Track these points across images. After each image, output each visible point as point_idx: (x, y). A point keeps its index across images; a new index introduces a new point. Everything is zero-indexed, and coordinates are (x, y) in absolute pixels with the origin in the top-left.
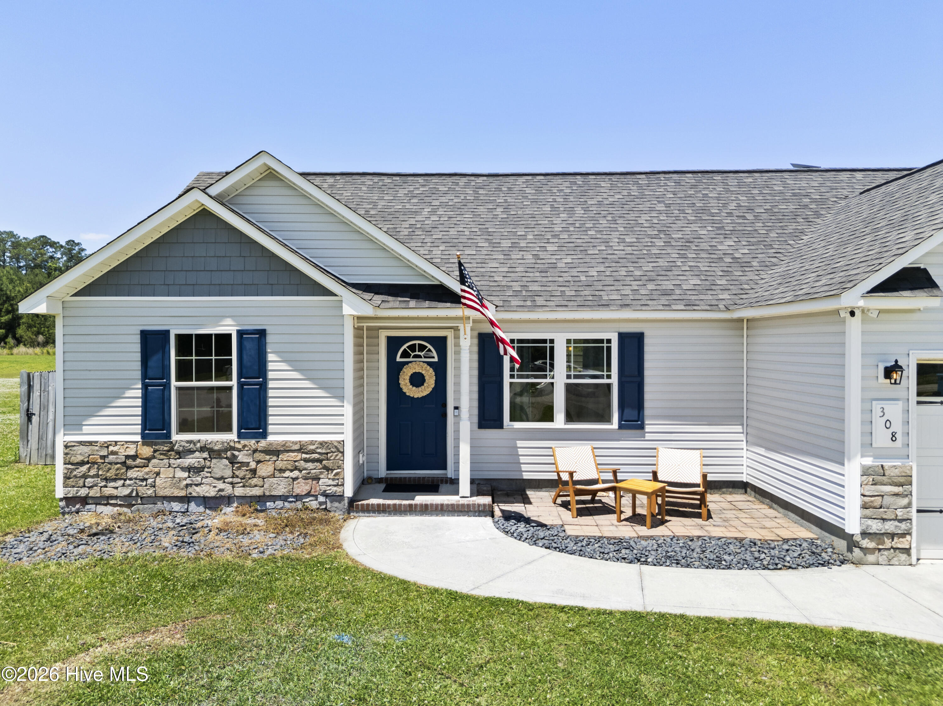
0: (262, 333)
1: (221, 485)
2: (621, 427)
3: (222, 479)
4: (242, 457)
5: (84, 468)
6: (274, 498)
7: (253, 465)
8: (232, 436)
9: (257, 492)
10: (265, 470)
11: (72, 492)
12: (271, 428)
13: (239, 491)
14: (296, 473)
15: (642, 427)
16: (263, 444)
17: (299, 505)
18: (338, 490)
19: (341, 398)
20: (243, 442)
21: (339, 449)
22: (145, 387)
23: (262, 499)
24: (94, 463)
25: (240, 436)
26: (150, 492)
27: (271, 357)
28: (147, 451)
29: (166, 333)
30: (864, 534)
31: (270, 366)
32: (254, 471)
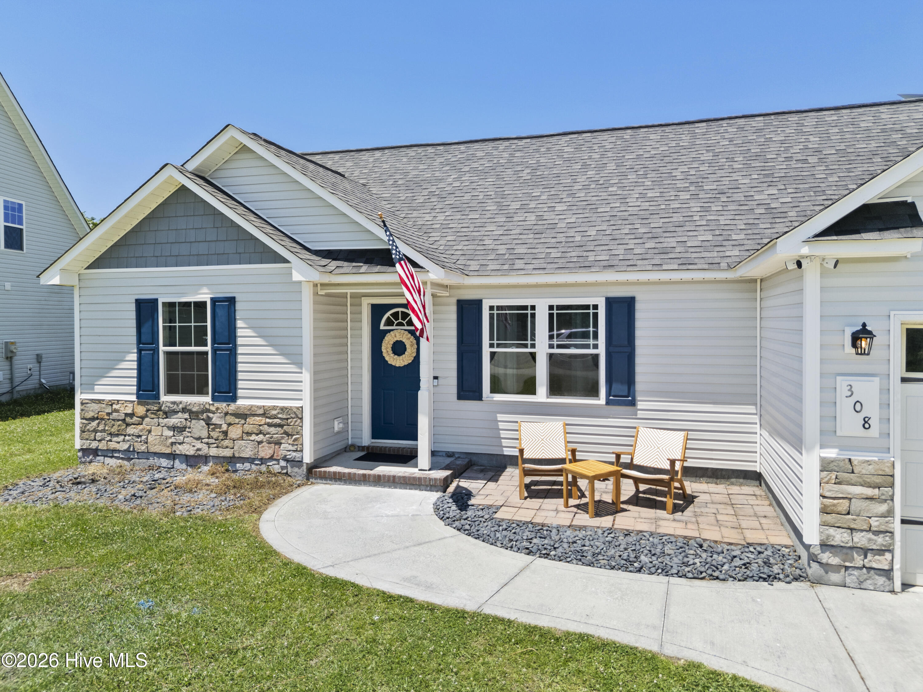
0: (232, 301)
1: (199, 445)
2: (608, 402)
3: (199, 439)
4: (216, 419)
5: (94, 424)
6: (243, 460)
7: (224, 427)
8: (208, 399)
9: (227, 453)
10: (235, 432)
11: (86, 444)
12: (240, 393)
13: (213, 452)
14: (260, 437)
15: (633, 403)
16: (232, 407)
17: (263, 468)
18: (297, 455)
19: (299, 364)
20: (217, 405)
21: (298, 414)
22: (140, 351)
23: (233, 460)
24: (102, 419)
25: (214, 399)
26: (143, 448)
27: (239, 324)
28: (141, 410)
29: (155, 302)
30: (825, 546)
31: (239, 332)
32: (225, 433)
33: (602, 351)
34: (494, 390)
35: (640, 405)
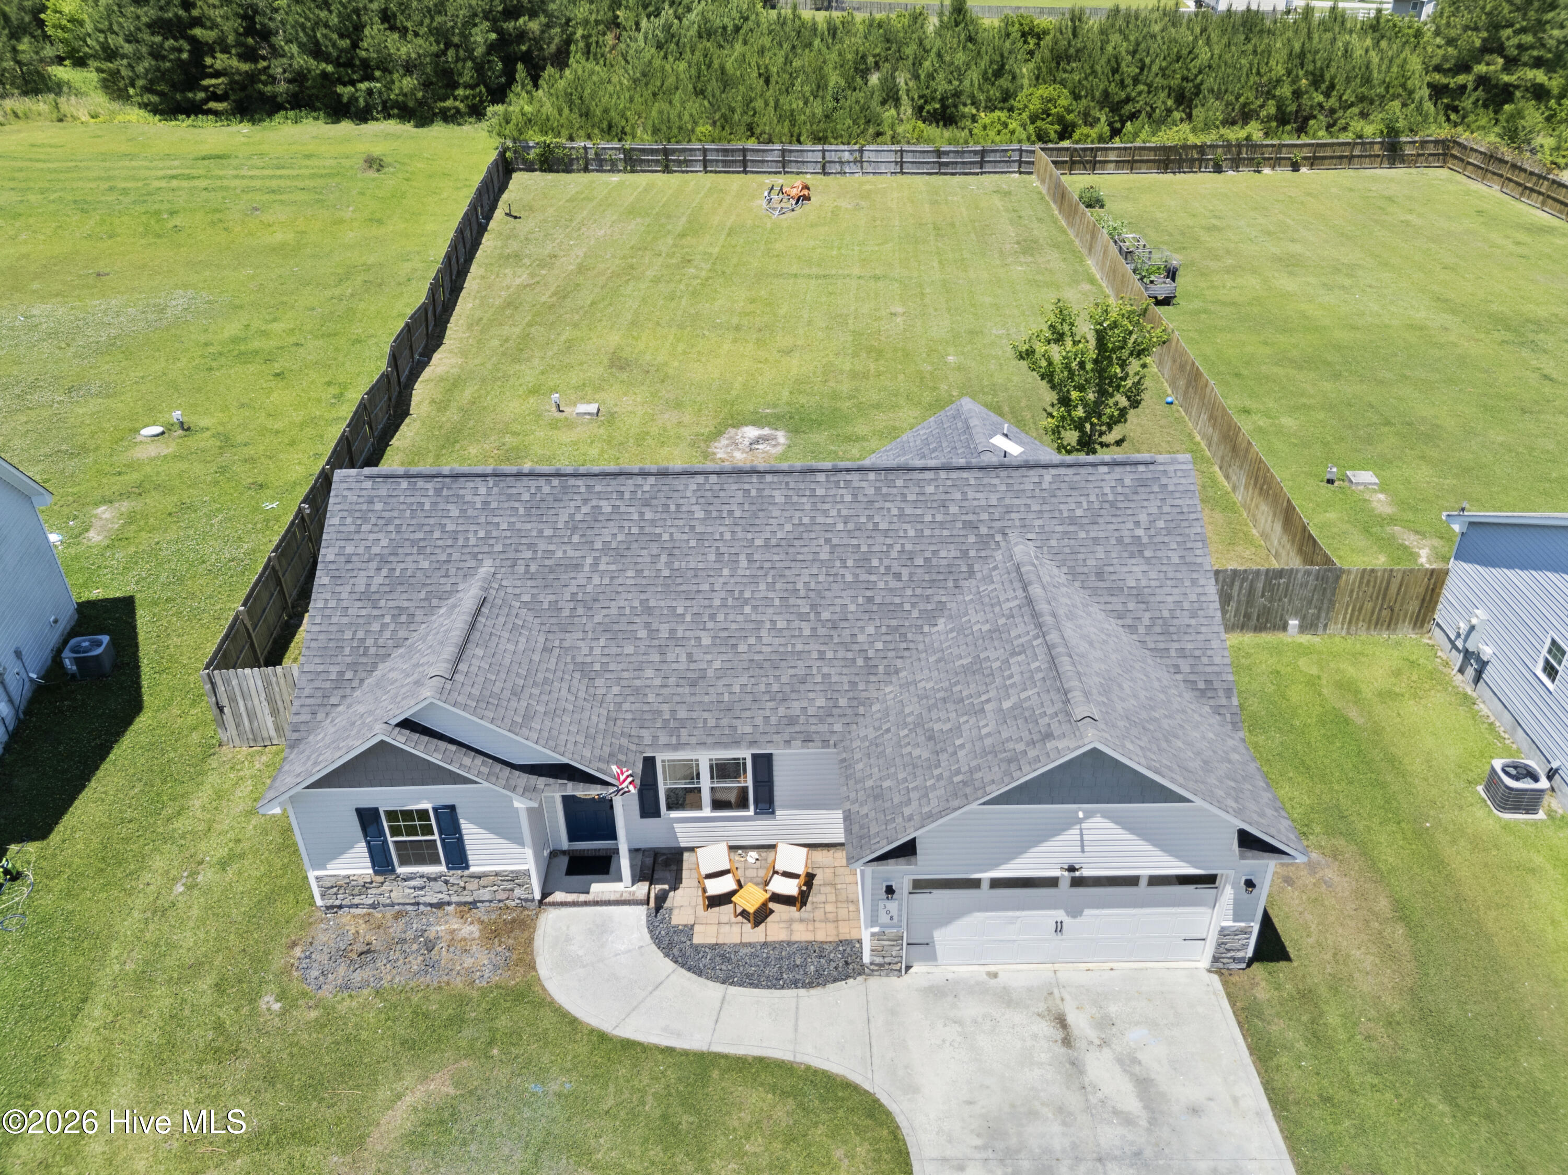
0: (452, 808)
1: (440, 896)
2: (756, 813)
3: (441, 892)
4: (452, 880)
5: (335, 890)
6: (482, 902)
7: (462, 884)
8: (442, 868)
9: (470, 899)
10: (470, 886)
11: (329, 903)
12: (471, 862)
13: (454, 899)
14: (495, 888)
15: (773, 813)
16: (466, 873)
17: (501, 905)
18: (530, 897)
19: (522, 844)
20: (452, 872)
21: (527, 874)
22: (368, 843)
23: (474, 904)
24: (341, 887)
25: (448, 868)
26: (388, 901)
27: (462, 821)
28: (380, 879)
29: (376, 810)
30: (871, 964)
31: (463, 826)
32: (464, 888)
33: (750, 783)
34: (669, 808)
35: (778, 813)
